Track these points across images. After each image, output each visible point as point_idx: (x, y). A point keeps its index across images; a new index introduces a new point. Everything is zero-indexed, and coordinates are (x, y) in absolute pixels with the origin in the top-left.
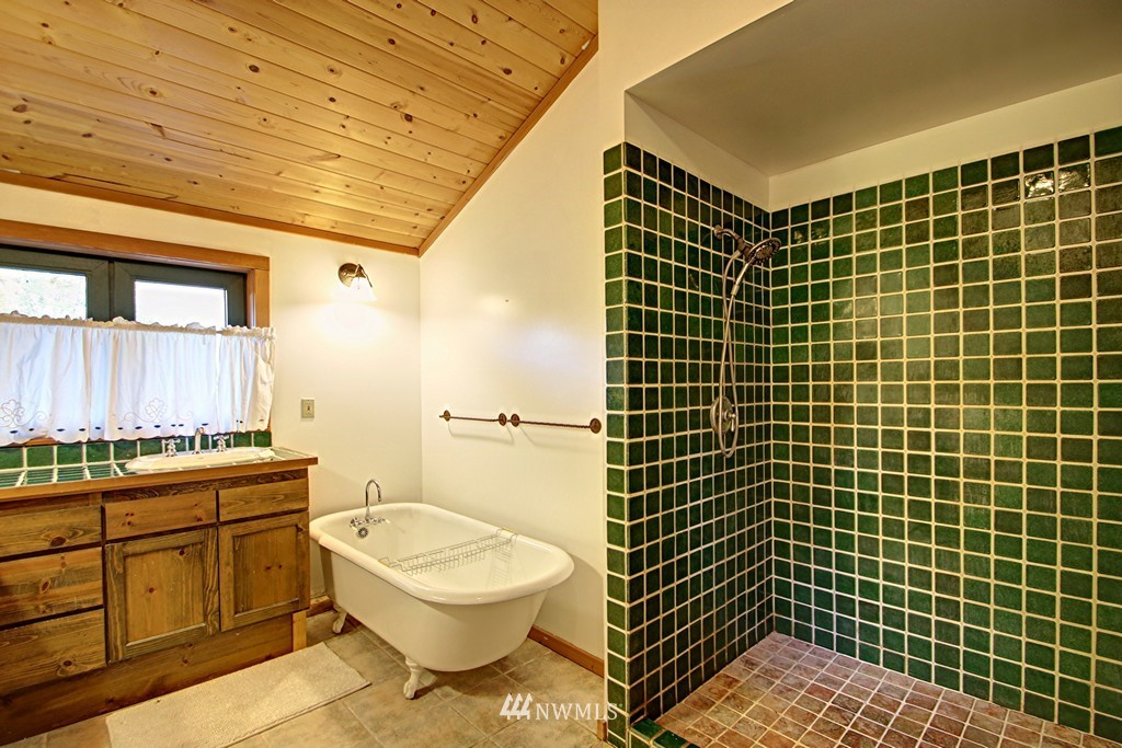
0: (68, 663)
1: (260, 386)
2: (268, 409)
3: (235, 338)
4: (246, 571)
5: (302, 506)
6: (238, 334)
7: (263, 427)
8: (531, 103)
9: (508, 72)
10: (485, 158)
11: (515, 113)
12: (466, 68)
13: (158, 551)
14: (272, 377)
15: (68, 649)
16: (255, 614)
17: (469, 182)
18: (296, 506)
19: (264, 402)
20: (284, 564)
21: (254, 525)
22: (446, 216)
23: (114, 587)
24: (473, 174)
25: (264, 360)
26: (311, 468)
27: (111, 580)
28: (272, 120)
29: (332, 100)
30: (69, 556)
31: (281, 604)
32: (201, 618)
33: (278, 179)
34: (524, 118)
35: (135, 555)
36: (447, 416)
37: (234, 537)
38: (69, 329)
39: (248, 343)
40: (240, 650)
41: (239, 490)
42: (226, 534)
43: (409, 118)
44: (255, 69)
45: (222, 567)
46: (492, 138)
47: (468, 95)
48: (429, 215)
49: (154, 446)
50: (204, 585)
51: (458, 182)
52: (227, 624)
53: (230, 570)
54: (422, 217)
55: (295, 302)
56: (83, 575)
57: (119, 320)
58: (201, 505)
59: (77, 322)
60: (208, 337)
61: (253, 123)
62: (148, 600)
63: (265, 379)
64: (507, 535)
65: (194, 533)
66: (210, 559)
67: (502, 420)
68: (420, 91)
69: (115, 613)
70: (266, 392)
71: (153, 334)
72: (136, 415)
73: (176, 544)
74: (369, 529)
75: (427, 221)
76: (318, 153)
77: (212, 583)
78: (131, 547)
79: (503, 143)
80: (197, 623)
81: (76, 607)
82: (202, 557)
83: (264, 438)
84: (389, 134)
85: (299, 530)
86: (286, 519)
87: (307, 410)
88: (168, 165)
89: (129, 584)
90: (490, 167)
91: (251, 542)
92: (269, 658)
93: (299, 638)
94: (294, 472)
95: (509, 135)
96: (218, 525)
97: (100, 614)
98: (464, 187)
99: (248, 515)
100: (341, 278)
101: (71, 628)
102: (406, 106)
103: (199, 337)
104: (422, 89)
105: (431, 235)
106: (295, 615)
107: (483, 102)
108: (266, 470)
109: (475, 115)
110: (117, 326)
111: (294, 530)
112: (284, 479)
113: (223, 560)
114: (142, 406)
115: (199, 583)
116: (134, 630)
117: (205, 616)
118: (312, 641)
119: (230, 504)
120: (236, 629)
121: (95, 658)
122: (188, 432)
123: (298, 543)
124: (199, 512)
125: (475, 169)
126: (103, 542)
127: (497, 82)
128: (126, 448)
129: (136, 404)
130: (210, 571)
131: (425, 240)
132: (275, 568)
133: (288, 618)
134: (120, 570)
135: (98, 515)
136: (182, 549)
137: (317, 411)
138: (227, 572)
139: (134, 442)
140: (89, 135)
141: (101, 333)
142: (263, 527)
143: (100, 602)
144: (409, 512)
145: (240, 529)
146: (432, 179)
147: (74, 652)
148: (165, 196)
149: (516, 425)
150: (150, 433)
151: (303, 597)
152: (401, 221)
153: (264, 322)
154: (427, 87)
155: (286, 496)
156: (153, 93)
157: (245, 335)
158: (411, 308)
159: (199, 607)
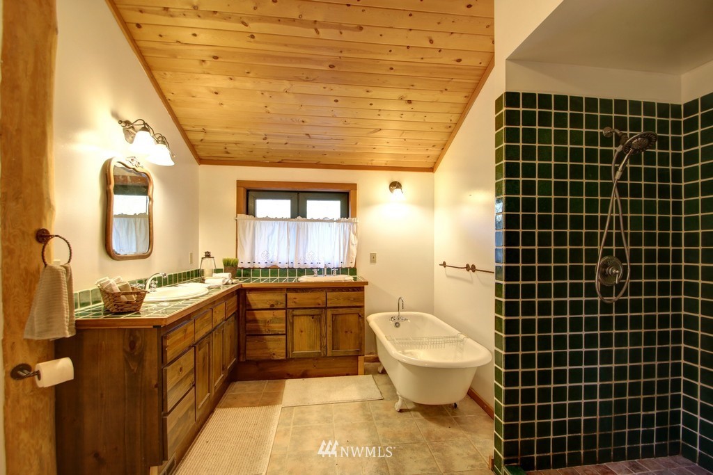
0: (274, 354)
1: (351, 246)
2: (354, 257)
3: (341, 224)
4: (337, 331)
5: (361, 305)
6: (343, 222)
7: (353, 266)
8: (480, 72)
9: (459, 61)
10: (458, 110)
11: (470, 81)
12: (435, 67)
13: (304, 315)
14: (357, 242)
15: (275, 348)
16: (340, 352)
17: (453, 126)
18: (358, 305)
19: (353, 254)
20: (353, 331)
21: (341, 311)
22: (444, 148)
23: (289, 328)
24: (454, 121)
25: (354, 233)
26: (365, 286)
27: (289, 324)
28: (348, 121)
29: (371, 104)
30: (276, 312)
31: (351, 350)
32: (319, 348)
33: (356, 146)
34: (477, 82)
35: (296, 315)
36: (444, 265)
37: (332, 315)
38: (282, 222)
39: (347, 226)
40: (336, 367)
41: (335, 293)
42: (329, 312)
43: (410, 102)
44: (336, 101)
45: (328, 327)
46: (460, 98)
47: (440, 81)
48: (434, 149)
49: (310, 271)
50: (321, 335)
51: (446, 127)
52: (329, 353)
53: (331, 329)
54: (431, 150)
55: (369, 204)
56: (279, 320)
57: (299, 218)
58: (319, 298)
59: (286, 220)
60: (331, 223)
61: (341, 124)
62: (301, 335)
63: (353, 243)
64: (462, 336)
65: (317, 310)
66: (323, 323)
67: (468, 268)
68: (412, 87)
69: (289, 338)
70: (354, 249)
71: (311, 223)
72: (304, 258)
73: (310, 314)
74: (401, 323)
75: (434, 152)
76: (372, 130)
77: (324, 334)
78: (296, 312)
79: (468, 99)
80: (318, 350)
81: (277, 332)
82: (320, 321)
83: (353, 271)
84: (402, 113)
85: (360, 316)
86: (354, 310)
87: (373, 258)
88: (314, 149)
89: (294, 327)
90: (463, 115)
91: (340, 318)
92: (347, 375)
93: (360, 370)
94: (359, 288)
95: (471, 94)
96: (326, 308)
97: (284, 337)
98: (450, 130)
99: (338, 305)
100: (391, 190)
101: (275, 340)
102: (406, 97)
103: (327, 224)
104: (413, 86)
105: (438, 159)
106: (359, 357)
107: (449, 81)
108: (345, 286)
109: (446, 90)
110: (298, 220)
111: (356, 316)
112: (354, 291)
113: (328, 324)
114: (307, 254)
115: (319, 333)
116: (296, 348)
117: (321, 347)
118: (366, 372)
119: (331, 299)
120: (333, 357)
121: (282, 355)
122: (322, 266)
123: (359, 322)
124: (320, 301)
125: (455, 118)
126: (286, 308)
127: (454, 68)
128: (302, 272)
129: (304, 253)
130: (323, 328)
131: (435, 163)
132: (349, 333)
133: (356, 357)
134: (291, 321)
135: (284, 297)
136: (313, 316)
137: (377, 259)
138: (330, 330)
139: (304, 269)
140: (286, 144)
141: (293, 224)
142: (344, 312)
143: (285, 333)
144: (422, 318)
145: (335, 312)
146: (431, 130)
147: (276, 350)
148: (315, 162)
149: (474, 271)
150: (309, 266)
151: (361, 349)
152: (419, 155)
153: (354, 215)
154: (415, 84)
155: (354, 299)
156: (303, 122)
157: (346, 222)
158: (428, 203)
159: (318, 343)
